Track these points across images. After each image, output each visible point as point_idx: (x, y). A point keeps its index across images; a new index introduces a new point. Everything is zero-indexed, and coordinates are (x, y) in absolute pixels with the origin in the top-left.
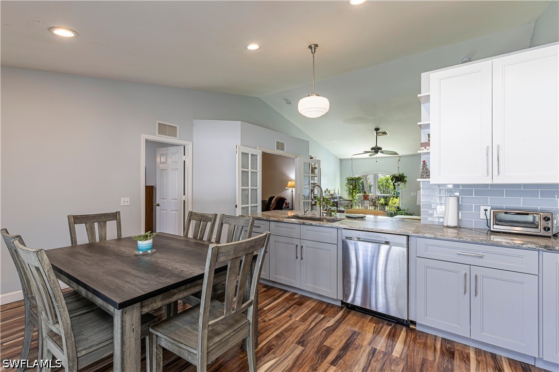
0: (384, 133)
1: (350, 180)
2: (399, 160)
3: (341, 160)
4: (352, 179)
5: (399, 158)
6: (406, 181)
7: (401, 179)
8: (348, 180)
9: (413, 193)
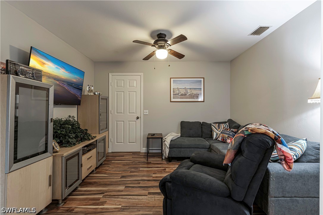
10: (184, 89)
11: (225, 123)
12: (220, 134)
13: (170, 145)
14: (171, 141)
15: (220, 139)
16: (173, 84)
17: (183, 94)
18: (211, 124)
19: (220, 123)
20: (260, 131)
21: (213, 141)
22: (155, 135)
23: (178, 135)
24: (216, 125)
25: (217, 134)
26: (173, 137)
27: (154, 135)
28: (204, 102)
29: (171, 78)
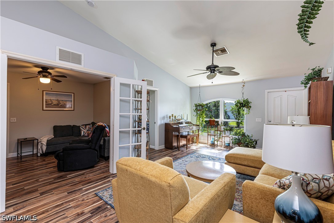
0: (223, 51)
1: (198, 106)
2: (244, 86)
3: (191, 88)
4: (200, 105)
5: (243, 84)
6: (251, 107)
7: (245, 105)
8: (197, 106)
9: (258, 119)
10: (56, 100)
11: (89, 124)
12: (86, 132)
13: (47, 143)
14: (47, 141)
15: (86, 135)
16: (46, 95)
17: (55, 104)
18: (79, 126)
19: (86, 125)
20: (100, 125)
21: (81, 137)
22: (28, 139)
23: (51, 136)
24: (83, 127)
25: (84, 132)
26: (48, 138)
27: (26, 139)
28: (74, 110)
29: (43, 91)
